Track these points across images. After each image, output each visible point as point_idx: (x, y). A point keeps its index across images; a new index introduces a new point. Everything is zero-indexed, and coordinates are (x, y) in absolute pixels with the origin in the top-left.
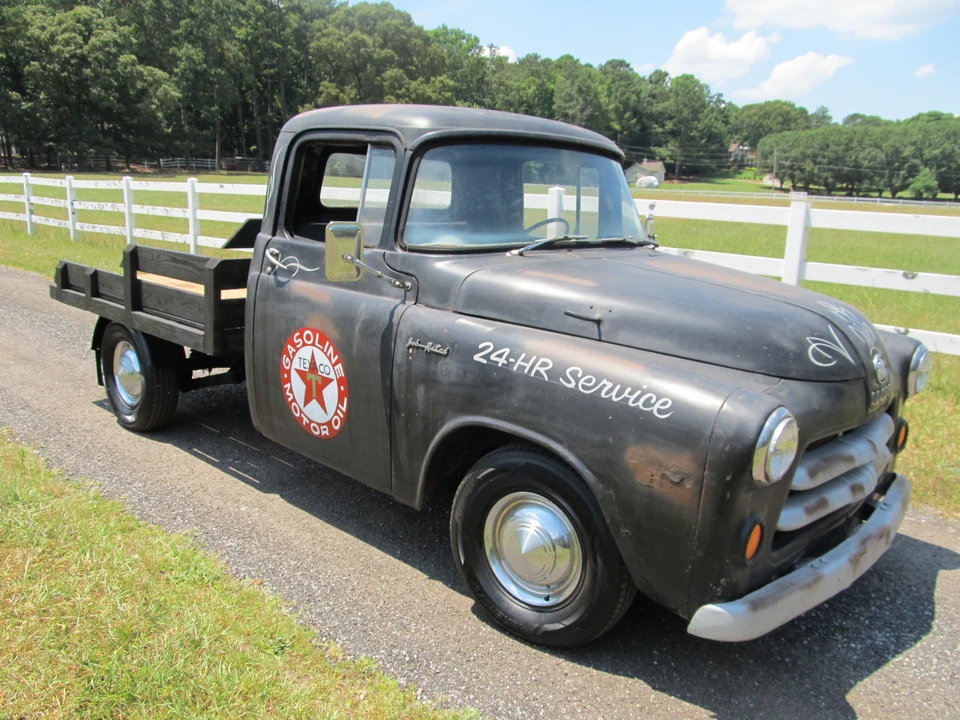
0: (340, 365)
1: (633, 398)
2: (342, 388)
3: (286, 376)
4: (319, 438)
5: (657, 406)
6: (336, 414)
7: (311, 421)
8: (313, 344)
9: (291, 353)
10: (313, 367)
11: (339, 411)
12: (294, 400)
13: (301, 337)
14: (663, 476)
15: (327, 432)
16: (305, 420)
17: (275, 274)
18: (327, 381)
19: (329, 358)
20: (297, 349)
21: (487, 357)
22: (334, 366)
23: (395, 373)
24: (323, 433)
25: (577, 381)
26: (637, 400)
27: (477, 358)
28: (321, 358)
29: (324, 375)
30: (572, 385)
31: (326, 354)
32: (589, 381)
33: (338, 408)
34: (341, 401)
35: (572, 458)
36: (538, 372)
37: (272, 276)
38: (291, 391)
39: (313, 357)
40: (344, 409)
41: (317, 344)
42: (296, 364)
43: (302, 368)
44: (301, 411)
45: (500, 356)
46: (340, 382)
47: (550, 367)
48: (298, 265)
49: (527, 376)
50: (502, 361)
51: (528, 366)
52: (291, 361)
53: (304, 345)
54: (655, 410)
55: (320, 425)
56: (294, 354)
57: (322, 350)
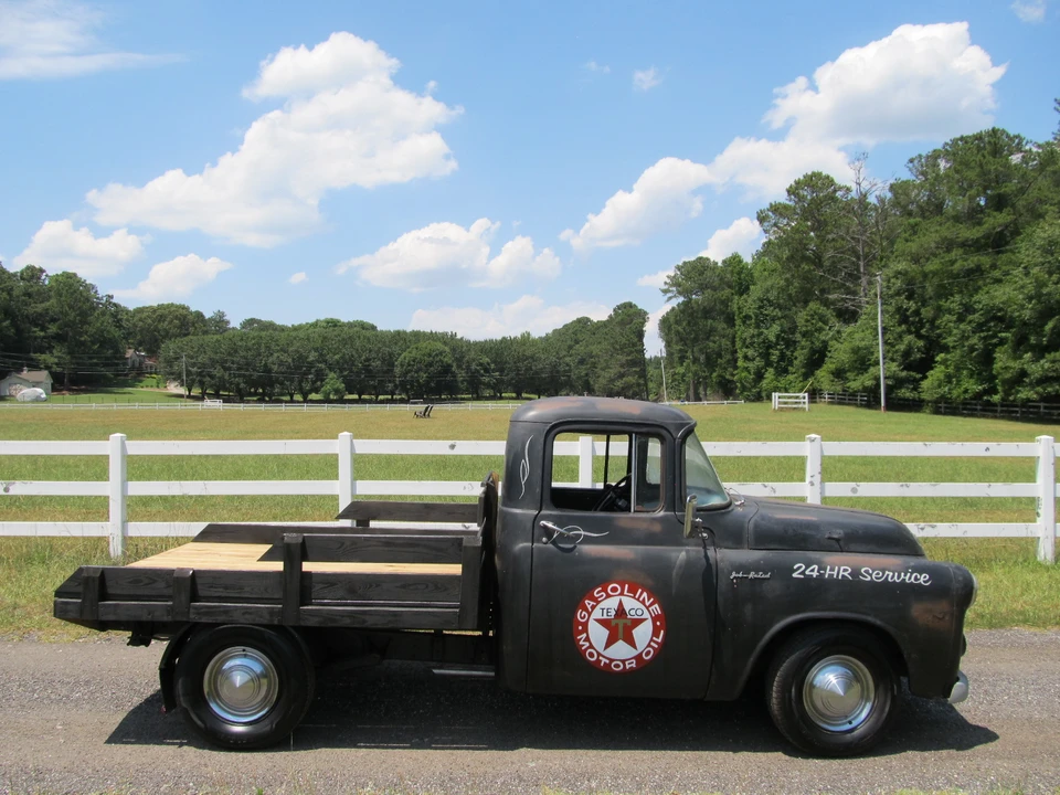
0: (656, 605)
1: (907, 578)
2: (658, 623)
3: (580, 628)
4: (625, 672)
5: (922, 579)
6: (649, 645)
7: (611, 660)
8: (622, 594)
9: (589, 607)
10: (621, 612)
11: (652, 644)
12: (591, 646)
13: (605, 590)
14: (934, 616)
15: (634, 665)
16: (604, 660)
17: (554, 543)
18: (637, 622)
19: (643, 602)
20: (598, 602)
21: (803, 573)
22: (647, 608)
23: (720, 599)
24: (628, 666)
25: (871, 575)
26: (910, 578)
27: (795, 575)
28: (630, 604)
29: (636, 617)
30: (869, 579)
31: (638, 600)
32: (878, 574)
33: (652, 640)
34: (655, 633)
35: (878, 622)
36: (843, 576)
37: (551, 546)
38: (587, 639)
39: (621, 603)
40: (660, 640)
41: (625, 593)
42: (597, 614)
43: (605, 617)
44: (599, 654)
45: (813, 570)
46: (654, 619)
47: (850, 570)
48: (583, 533)
49: (837, 579)
50: (815, 574)
51: (835, 573)
52: (590, 614)
53: (608, 596)
54: (921, 581)
55: (623, 661)
56: (593, 607)
57: (634, 597)
